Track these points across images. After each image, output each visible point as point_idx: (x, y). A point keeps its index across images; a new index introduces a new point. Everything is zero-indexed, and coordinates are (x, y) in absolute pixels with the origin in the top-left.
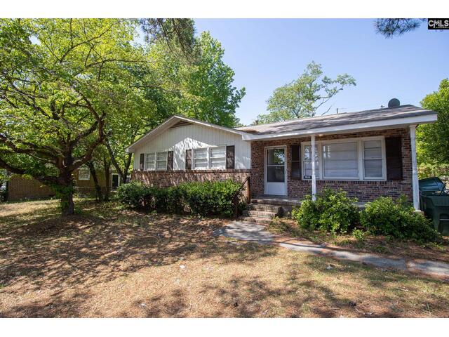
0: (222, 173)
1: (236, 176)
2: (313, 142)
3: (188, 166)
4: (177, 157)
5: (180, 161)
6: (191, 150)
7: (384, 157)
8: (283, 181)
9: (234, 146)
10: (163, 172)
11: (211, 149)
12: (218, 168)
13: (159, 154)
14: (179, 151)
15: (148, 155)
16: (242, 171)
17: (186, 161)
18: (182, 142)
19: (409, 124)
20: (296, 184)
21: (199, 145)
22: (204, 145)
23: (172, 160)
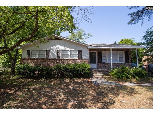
0: (77, 60)
1: (83, 61)
2: (111, 51)
3: (59, 57)
4: (52, 53)
5: (53, 55)
6: (60, 50)
7: (124, 56)
8: (95, 63)
9: (81, 50)
10: (43, 59)
11: (71, 50)
12: (74, 58)
13: (40, 51)
14: (53, 50)
15: (32, 51)
16: (86, 60)
17: (58, 54)
18: (55, 47)
19: (136, 48)
20: (100, 64)
21: (65, 48)
22: (67, 49)
23: (49, 54)
